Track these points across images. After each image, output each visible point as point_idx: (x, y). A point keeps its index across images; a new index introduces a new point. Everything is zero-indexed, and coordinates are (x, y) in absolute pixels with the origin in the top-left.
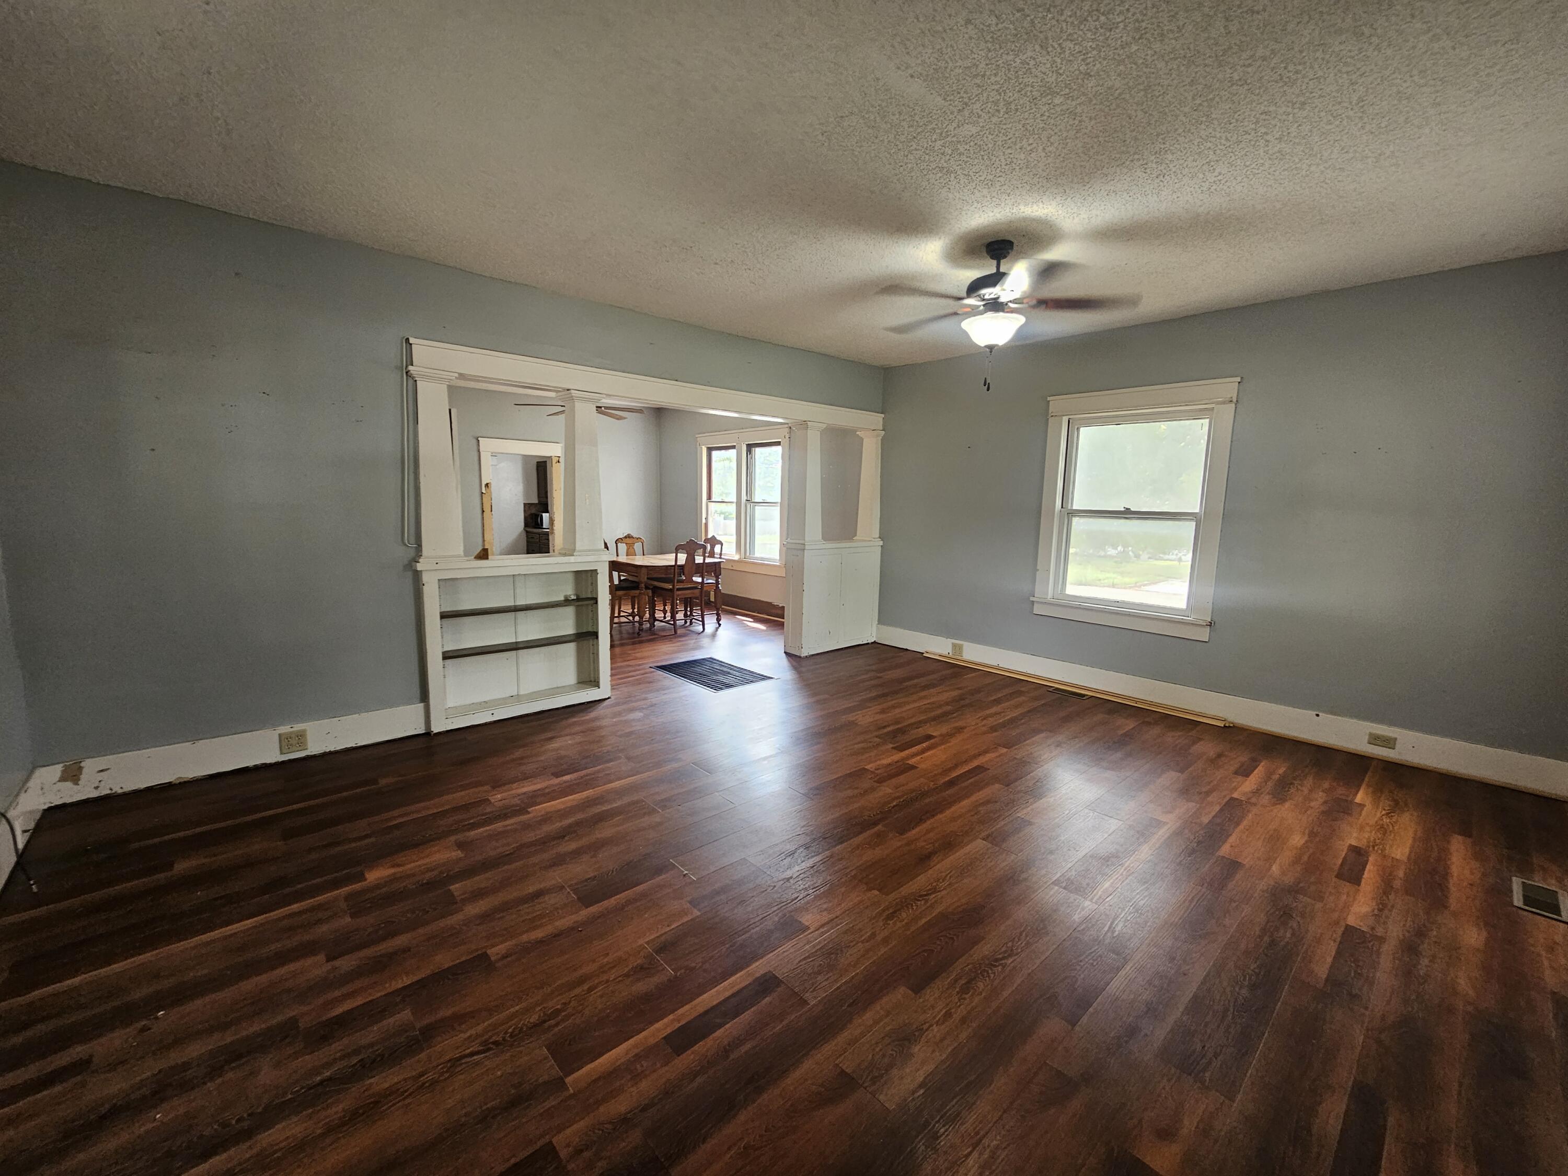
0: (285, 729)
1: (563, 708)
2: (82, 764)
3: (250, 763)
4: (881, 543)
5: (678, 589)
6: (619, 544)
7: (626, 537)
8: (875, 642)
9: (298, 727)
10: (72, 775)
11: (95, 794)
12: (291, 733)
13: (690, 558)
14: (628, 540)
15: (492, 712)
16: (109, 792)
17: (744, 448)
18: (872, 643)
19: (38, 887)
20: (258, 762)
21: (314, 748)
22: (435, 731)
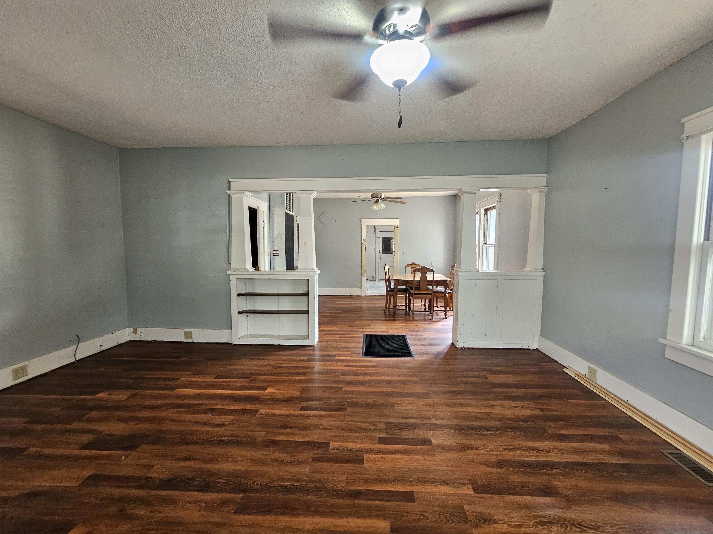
0: (186, 330)
1: (290, 345)
2: (137, 329)
3: (176, 340)
4: (543, 273)
5: (415, 294)
6: (407, 268)
7: (411, 264)
8: (537, 350)
9: (190, 330)
10: (135, 332)
11: (140, 339)
12: (188, 332)
13: (424, 276)
14: (412, 266)
15: (257, 340)
16: (142, 339)
17: (482, 212)
18: (534, 349)
19: (77, 363)
20: (178, 340)
21: (195, 339)
22: (234, 343)
